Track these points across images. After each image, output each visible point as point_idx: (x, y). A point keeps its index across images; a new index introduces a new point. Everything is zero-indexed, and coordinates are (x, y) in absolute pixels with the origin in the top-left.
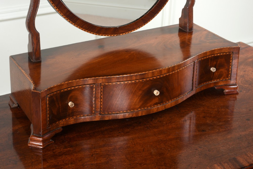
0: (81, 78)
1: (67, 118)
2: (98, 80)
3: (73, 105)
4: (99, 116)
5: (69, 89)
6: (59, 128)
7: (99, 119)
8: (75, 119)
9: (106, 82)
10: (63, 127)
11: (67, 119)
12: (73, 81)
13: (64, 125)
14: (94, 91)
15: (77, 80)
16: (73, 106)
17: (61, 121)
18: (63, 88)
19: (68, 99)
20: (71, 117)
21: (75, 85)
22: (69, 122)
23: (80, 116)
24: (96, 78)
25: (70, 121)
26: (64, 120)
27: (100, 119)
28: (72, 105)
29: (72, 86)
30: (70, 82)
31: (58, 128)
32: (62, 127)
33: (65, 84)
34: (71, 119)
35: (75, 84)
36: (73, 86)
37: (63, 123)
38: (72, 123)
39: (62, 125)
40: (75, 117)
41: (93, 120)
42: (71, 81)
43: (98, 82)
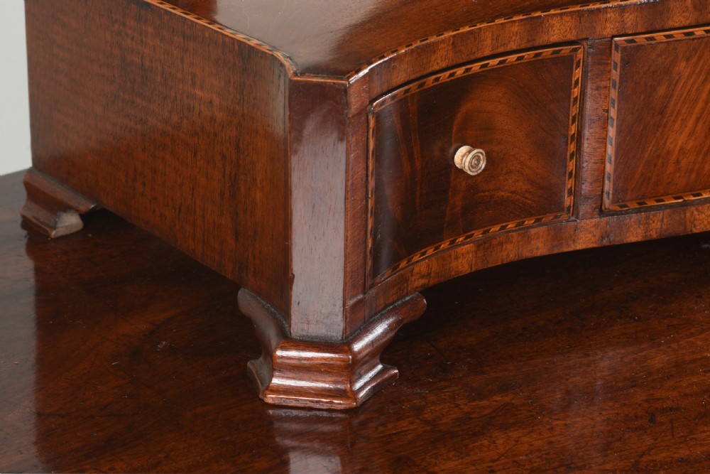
0: (517, 13)
1: (442, 240)
2: (601, 16)
3: (479, 160)
4: (596, 226)
5: (460, 72)
6: (407, 294)
7: (593, 239)
8: (478, 246)
9: (640, 30)
10: (425, 291)
11: (444, 246)
12: (479, 26)
13: (433, 282)
14: (577, 82)
15: (498, 21)
16: (483, 165)
17: (416, 258)
18: (436, 67)
19: (455, 129)
20: (459, 236)
21: (487, 52)
22: (454, 264)
23: (503, 228)
24: (591, 7)
25: (457, 258)
26: (430, 251)
27: (602, 238)
28: (474, 162)
29: (473, 57)
30: (462, 30)
31: (404, 297)
32: (421, 292)
33: (443, 41)
34: (463, 244)
35: (489, 42)
36: (479, 55)
37: (428, 266)
38: (466, 266)
39: (422, 281)
40: (478, 234)
41: (566, 250)
42: (467, 29)
43: (599, 28)
